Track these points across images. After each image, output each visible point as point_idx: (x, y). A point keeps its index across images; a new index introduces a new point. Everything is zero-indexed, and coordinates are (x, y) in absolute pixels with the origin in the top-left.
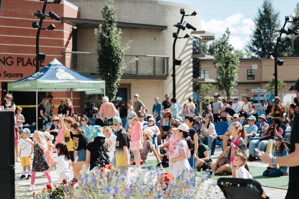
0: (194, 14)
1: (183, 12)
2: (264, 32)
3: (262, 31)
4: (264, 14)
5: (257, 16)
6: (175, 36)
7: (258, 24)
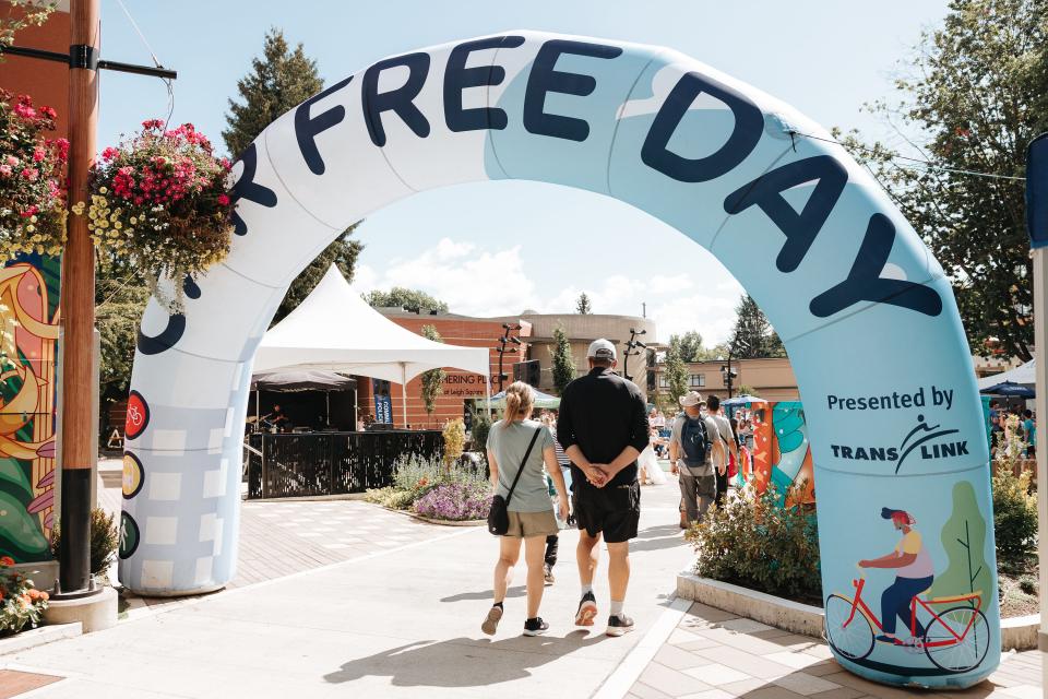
0: (644, 332)
1: (633, 332)
2: (750, 323)
3: (746, 323)
4: (747, 301)
5: (740, 304)
6: (626, 354)
7: (741, 314)
